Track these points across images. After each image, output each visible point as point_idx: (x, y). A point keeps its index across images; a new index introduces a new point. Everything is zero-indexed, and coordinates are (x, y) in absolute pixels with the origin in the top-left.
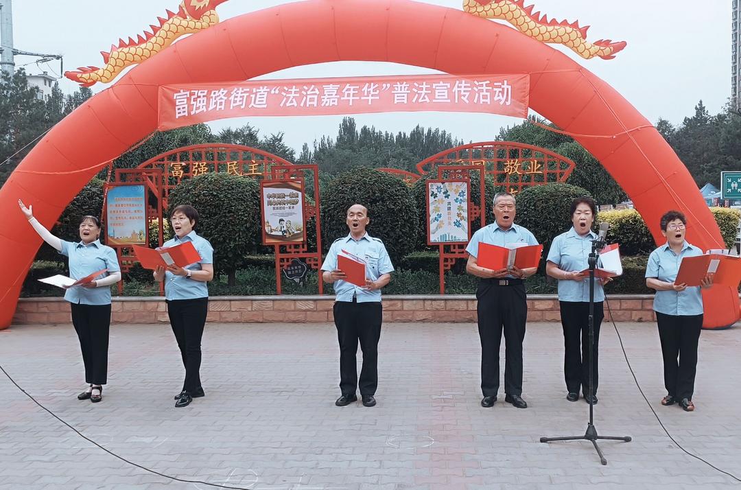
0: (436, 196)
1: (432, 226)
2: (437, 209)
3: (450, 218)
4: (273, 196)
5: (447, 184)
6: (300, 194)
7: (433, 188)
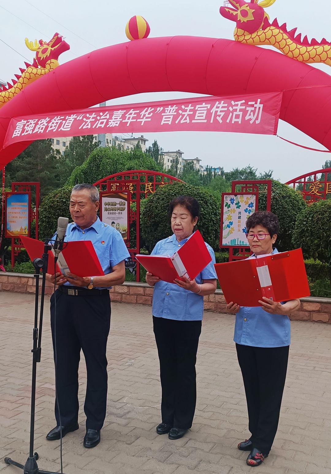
0: (229, 207)
1: (225, 232)
2: (229, 217)
3: (239, 226)
4: (108, 204)
5: (239, 196)
6: (126, 202)
7: (227, 199)
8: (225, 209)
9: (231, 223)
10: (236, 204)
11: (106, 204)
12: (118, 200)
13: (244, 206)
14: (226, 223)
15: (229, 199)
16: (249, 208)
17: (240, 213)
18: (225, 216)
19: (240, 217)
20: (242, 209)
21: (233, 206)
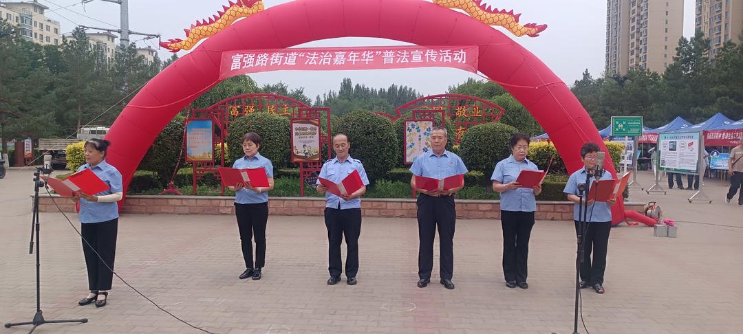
0: (411, 131)
1: (408, 151)
2: (411, 140)
3: (420, 146)
4: (300, 129)
5: (418, 122)
6: (317, 128)
7: (409, 125)
8: (408, 133)
9: (413, 144)
10: (417, 129)
11: (297, 129)
12: (309, 126)
13: (423, 130)
14: (408, 144)
15: (410, 124)
16: (427, 132)
17: (420, 136)
18: (407, 139)
19: (420, 139)
20: (421, 133)
21: (414, 130)
